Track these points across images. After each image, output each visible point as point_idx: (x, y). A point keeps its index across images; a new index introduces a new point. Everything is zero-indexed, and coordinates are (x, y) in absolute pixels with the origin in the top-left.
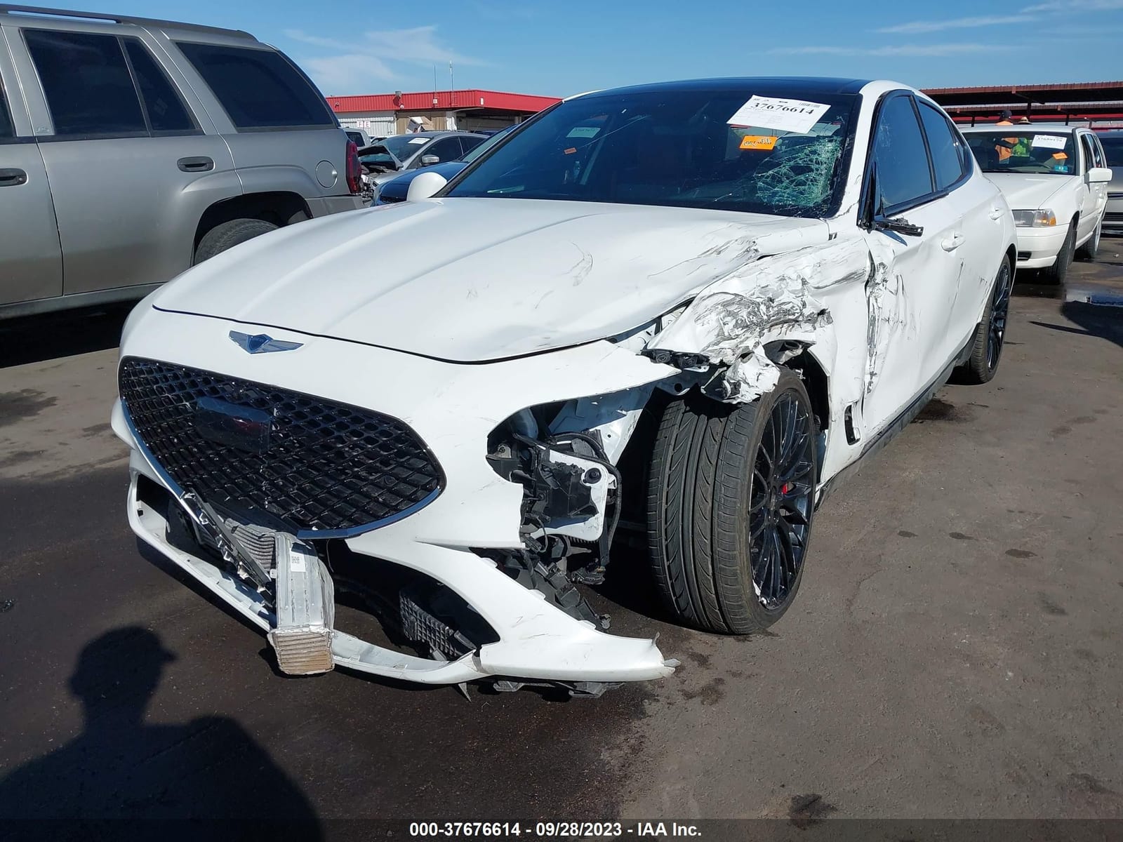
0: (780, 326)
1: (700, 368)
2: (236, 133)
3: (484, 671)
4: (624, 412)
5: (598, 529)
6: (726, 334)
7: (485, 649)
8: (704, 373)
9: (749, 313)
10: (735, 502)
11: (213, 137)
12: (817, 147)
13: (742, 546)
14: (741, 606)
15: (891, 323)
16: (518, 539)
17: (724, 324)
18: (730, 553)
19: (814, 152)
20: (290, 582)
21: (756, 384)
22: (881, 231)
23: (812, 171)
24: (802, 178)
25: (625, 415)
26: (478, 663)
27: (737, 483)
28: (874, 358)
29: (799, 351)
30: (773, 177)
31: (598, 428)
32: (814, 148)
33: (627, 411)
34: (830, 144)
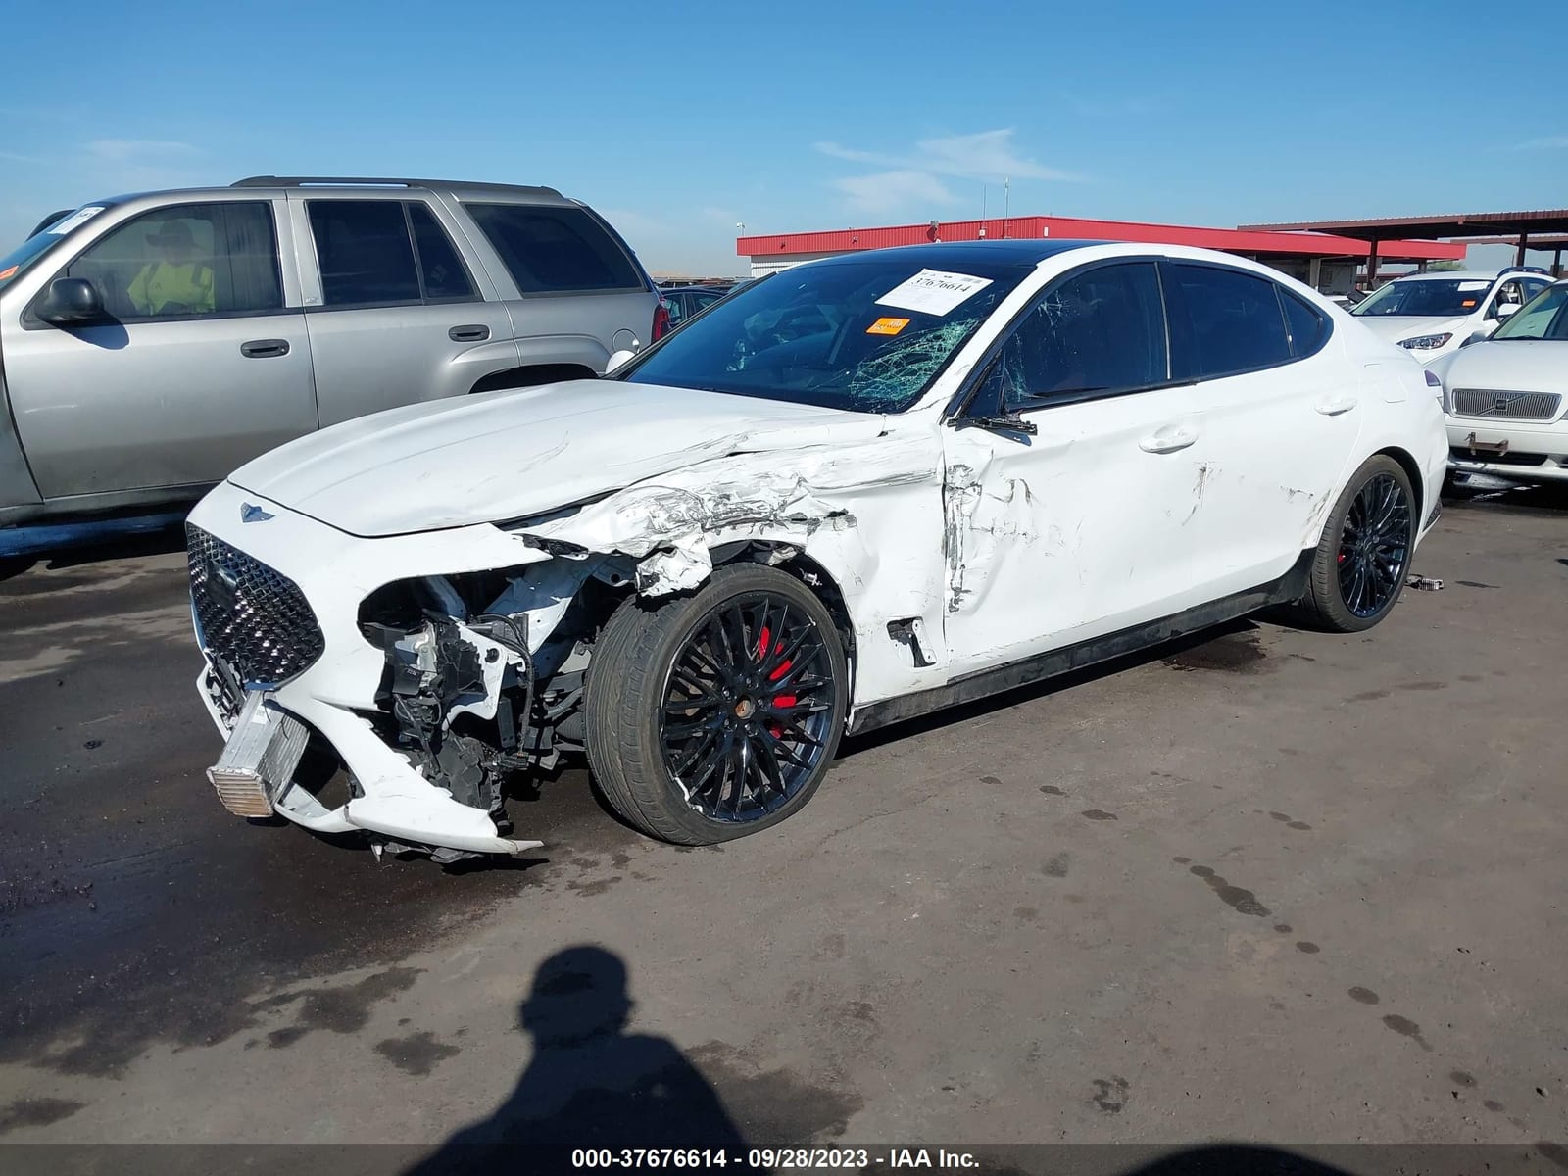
0: (751, 524)
1: (577, 555)
2: (521, 298)
3: (353, 823)
4: (558, 599)
5: (491, 707)
6: (657, 527)
7: (353, 803)
8: (580, 560)
9: (689, 509)
10: (638, 696)
11: (492, 304)
12: (944, 332)
13: (644, 741)
14: (654, 808)
15: (997, 533)
16: (372, 701)
17: (654, 517)
18: (632, 747)
19: (938, 338)
20: (246, 731)
21: (679, 579)
22: (981, 428)
23: (930, 358)
24: (915, 367)
25: (558, 602)
26: (346, 814)
27: (642, 677)
28: (959, 572)
29: (792, 554)
30: (880, 365)
31: (526, 612)
32: (938, 333)
33: (561, 598)
34: (959, 328)
